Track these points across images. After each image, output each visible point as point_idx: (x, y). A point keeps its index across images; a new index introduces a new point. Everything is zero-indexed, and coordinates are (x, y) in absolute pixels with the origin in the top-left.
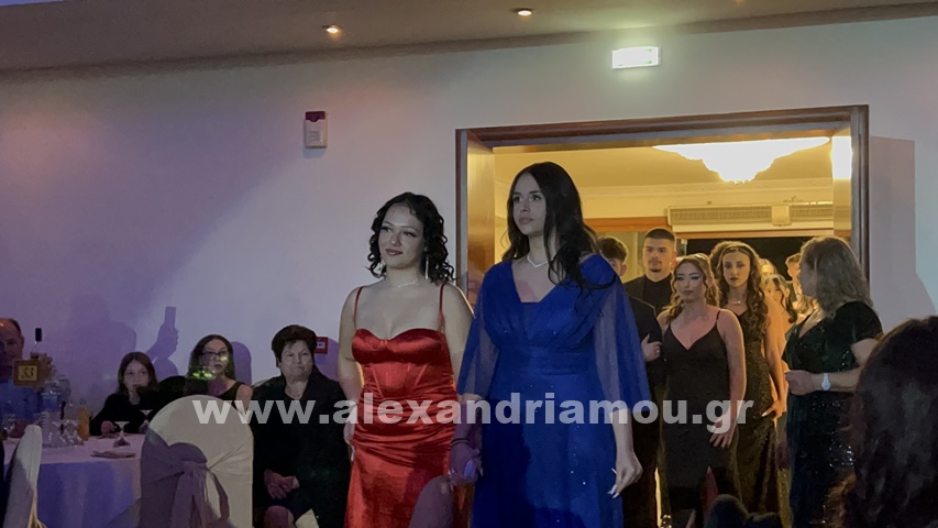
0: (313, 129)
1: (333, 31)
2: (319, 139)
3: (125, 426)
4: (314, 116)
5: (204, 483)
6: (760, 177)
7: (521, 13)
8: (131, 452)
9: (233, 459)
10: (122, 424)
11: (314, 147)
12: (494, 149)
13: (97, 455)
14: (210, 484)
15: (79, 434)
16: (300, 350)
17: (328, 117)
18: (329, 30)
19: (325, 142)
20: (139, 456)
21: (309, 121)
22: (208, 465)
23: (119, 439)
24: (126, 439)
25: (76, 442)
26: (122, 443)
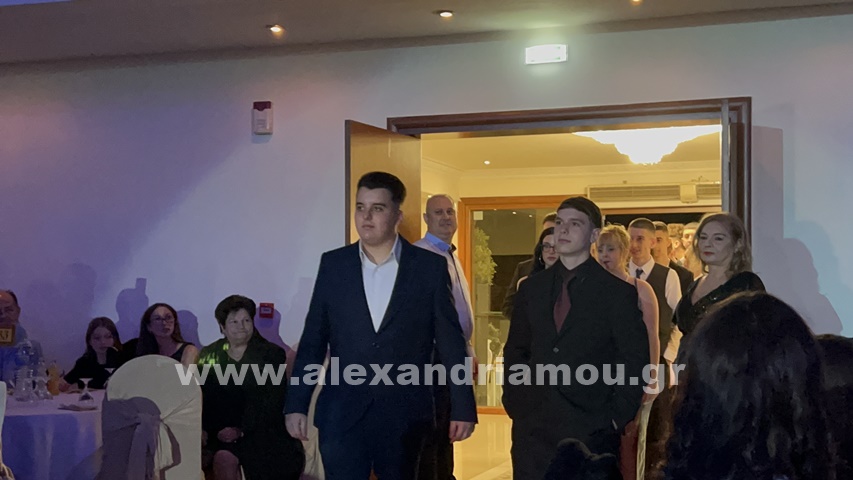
0: (261, 118)
1: (276, 30)
2: (265, 127)
3: (89, 383)
4: (261, 106)
5: (158, 433)
6: (665, 159)
7: (442, 15)
8: (94, 405)
9: (183, 411)
10: (86, 381)
11: (261, 134)
12: (422, 135)
13: (65, 408)
14: (163, 433)
15: (49, 389)
16: (243, 317)
17: (273, 106)
18: (272, 29)
19: (271, 128)
20: (100, 410)
21: (256, 111)
22: (162, 417)
23: (84, 394)
24: (90, 394)
25: (47, 397)
26: (86, 397)
